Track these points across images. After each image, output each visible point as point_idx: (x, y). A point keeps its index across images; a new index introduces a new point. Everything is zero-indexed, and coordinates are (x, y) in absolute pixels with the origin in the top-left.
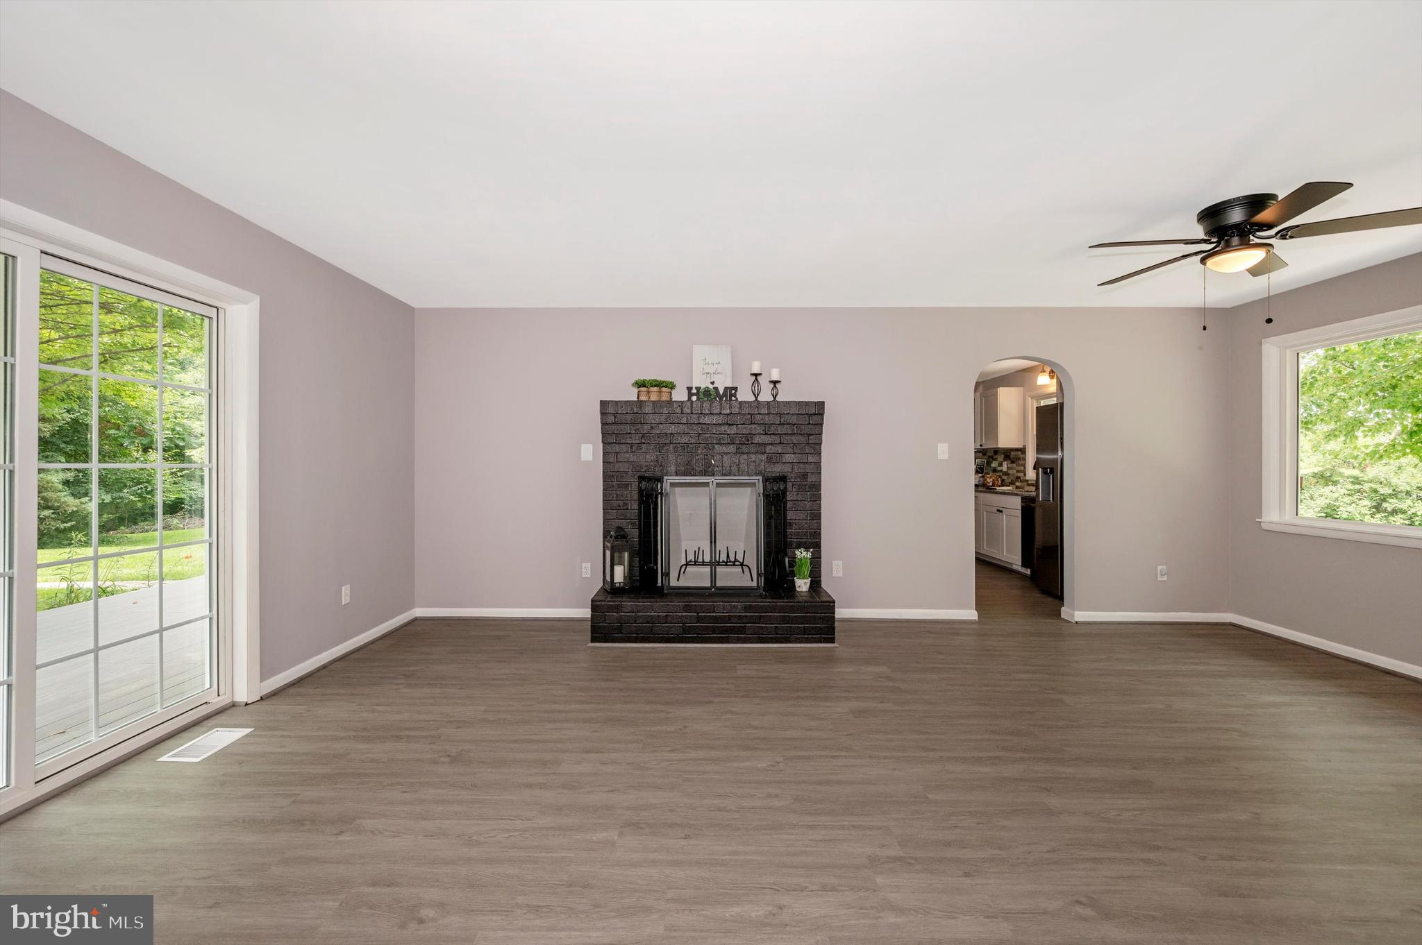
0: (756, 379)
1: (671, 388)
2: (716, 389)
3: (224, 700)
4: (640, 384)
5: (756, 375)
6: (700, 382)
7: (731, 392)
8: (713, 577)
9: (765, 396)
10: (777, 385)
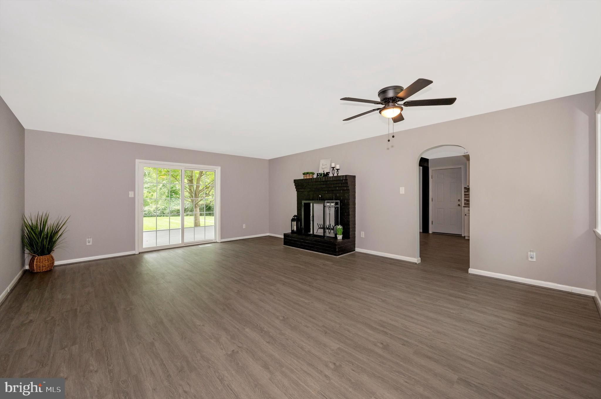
0: (333, 169)
1: (313, 174)
2: (324, 173)
3: (216, 241)
4: (304, 174)
5: (333, 168)
6: (321, 171)
7: (328, 174)
8: (324, 232)
9: (336, 175)
10: (338, 170)
